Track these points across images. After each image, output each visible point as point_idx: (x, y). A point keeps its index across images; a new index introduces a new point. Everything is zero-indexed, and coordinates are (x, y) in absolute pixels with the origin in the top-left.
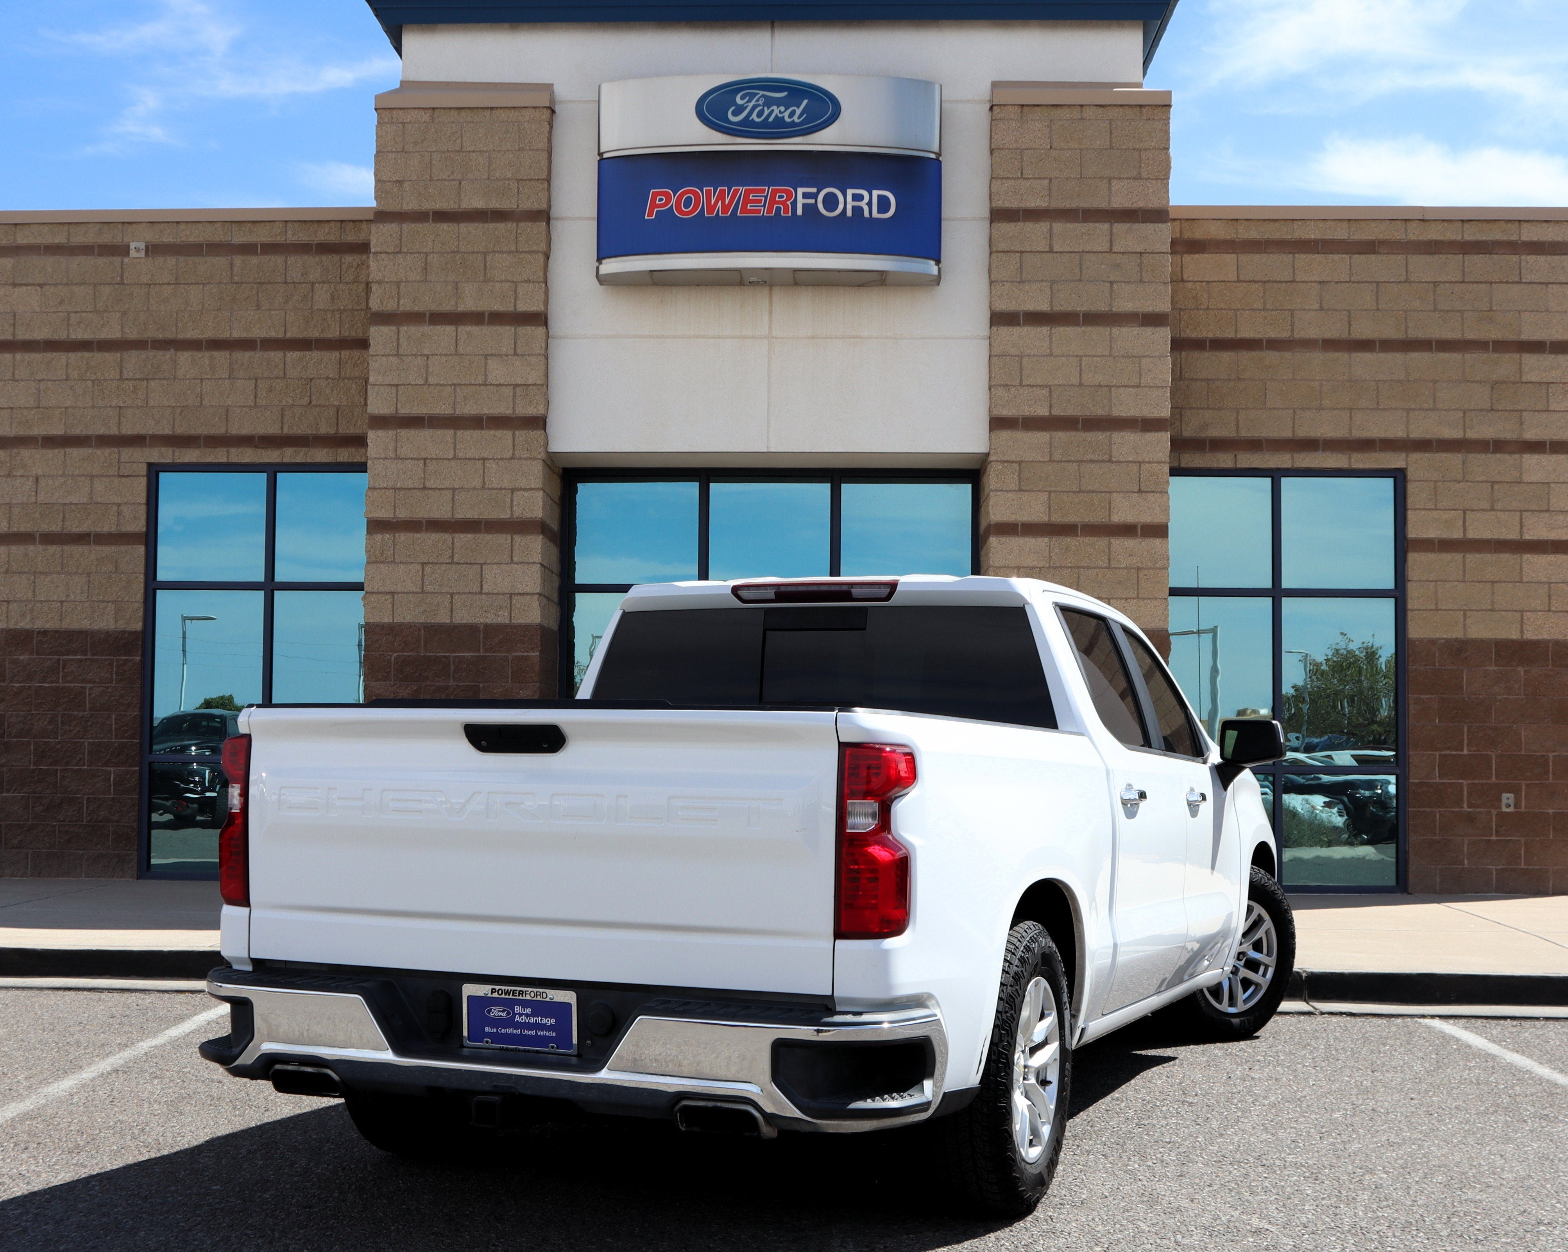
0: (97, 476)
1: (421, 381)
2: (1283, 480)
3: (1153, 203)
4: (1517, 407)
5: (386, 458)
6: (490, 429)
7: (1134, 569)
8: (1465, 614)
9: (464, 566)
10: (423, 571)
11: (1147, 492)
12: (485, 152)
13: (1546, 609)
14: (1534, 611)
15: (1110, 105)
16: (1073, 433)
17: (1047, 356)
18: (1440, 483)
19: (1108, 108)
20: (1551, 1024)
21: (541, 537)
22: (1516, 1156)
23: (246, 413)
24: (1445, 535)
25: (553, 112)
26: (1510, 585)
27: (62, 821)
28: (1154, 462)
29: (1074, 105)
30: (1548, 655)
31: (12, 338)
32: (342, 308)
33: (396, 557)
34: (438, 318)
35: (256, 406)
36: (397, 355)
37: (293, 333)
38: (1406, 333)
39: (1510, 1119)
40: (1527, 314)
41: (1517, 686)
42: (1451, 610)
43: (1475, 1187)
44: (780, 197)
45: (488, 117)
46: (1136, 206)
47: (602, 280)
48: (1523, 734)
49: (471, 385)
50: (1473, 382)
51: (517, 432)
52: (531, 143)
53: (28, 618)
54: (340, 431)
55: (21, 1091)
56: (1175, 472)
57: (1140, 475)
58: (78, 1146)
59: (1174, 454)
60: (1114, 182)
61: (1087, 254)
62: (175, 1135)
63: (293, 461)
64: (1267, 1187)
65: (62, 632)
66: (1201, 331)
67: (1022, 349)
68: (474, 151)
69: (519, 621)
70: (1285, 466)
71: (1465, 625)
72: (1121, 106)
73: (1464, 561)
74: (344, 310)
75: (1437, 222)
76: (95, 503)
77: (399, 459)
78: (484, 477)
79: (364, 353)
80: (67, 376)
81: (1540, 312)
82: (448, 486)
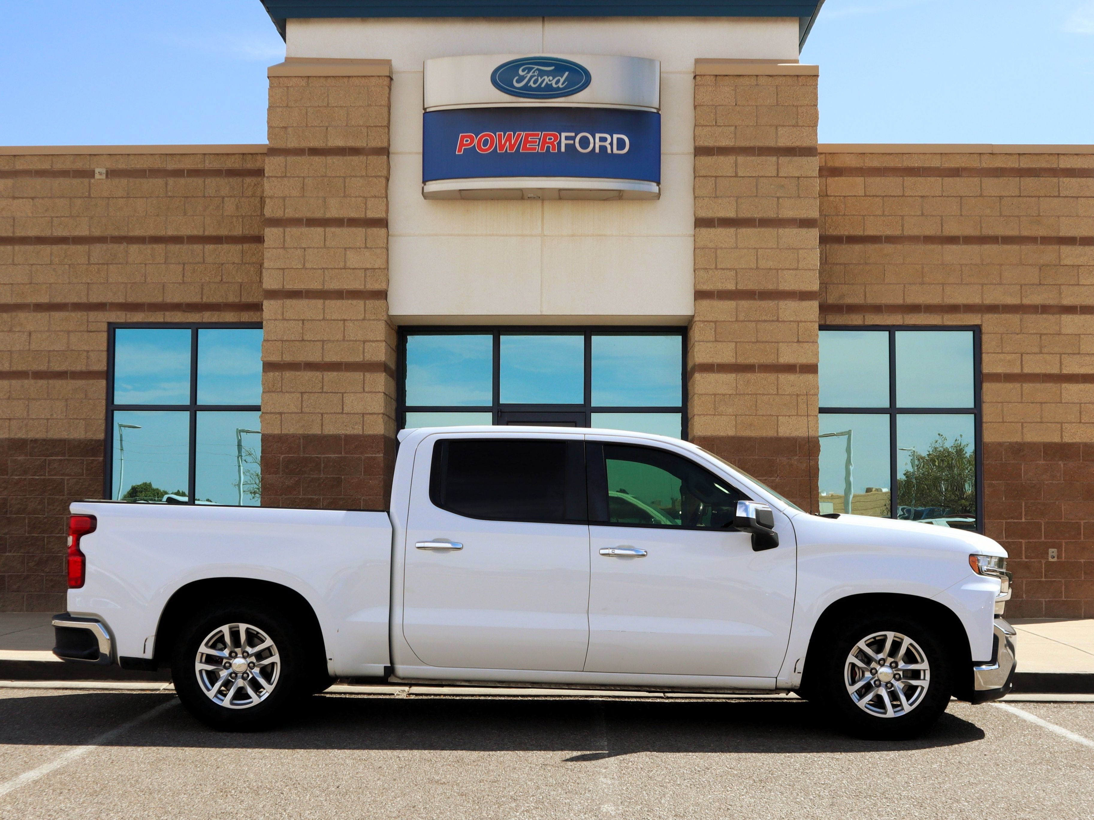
0: (72, 331)
1: (300, 266)
2: (897, 333)
3: (807, 143)
4: (1057, 282)
5: (276, 320)
6: (348, 299)
7: (794, 395)
8: (1022, 425)
9: (331, 394)
10: (302, 398)
11: (803, 342)
12: (344, 107)
13: (1078, 421)
14: (1070, 423)
15: (777, 75)
16: (752, 302)
17: (734, 248)
18: (1004, 335)
19: (775, 77)
20: (1080, 706)
21: (384, 374)
22: (1054, 791)
23: (177, 287)
24: (1008, 371)
25: (392, 79)
26: (1054, 405)
27: (48, 573)
28: (808, 321)
29: (752, 75)
30: (1080, 453)
31: (12, 235)
32: (243, 214)
33: (283, 388)
34: (312, 222)
35: (184, 282)
36: (284, 248)
37: (209, 232)
38: (981, 231)
39: (1050, 768)
40: (1064, 218)
41: (1058, 475)
42: (1013, 422)
43: (1026, 811)
44: (550, 139)
45: (346, 83)
46: (795, 145)
47: (426, 196)
48: (1063, 508)
49: (335, 268)
50: (1028, 265)
51: (367, 301)
52: (377, 101)
53: (24, 430)
54: (243, 300)
56: (823, 328)
57: (798, 330)
58: (95, 791)
59: (821, 315)
60: (780, 129)
61: (761, 178)
62: (160, 784)
63: (209, 321)
64: (889, 811)
65: (48, 441)
66: (840, 230)
67: (717, 244)
68: (336, 107)
69: (369, 433)
70: (898, 323)
71: (1022, 433)
72: (784, 76)
73: (1022, 389)
74: (245, 216)
75: (1002, 155)
76: (71, 350)
77: (285, 320)
78: (344, 333)
79: (260, 246)
80: (51, 261)
81: (1073, 217)
82: (319, 339)
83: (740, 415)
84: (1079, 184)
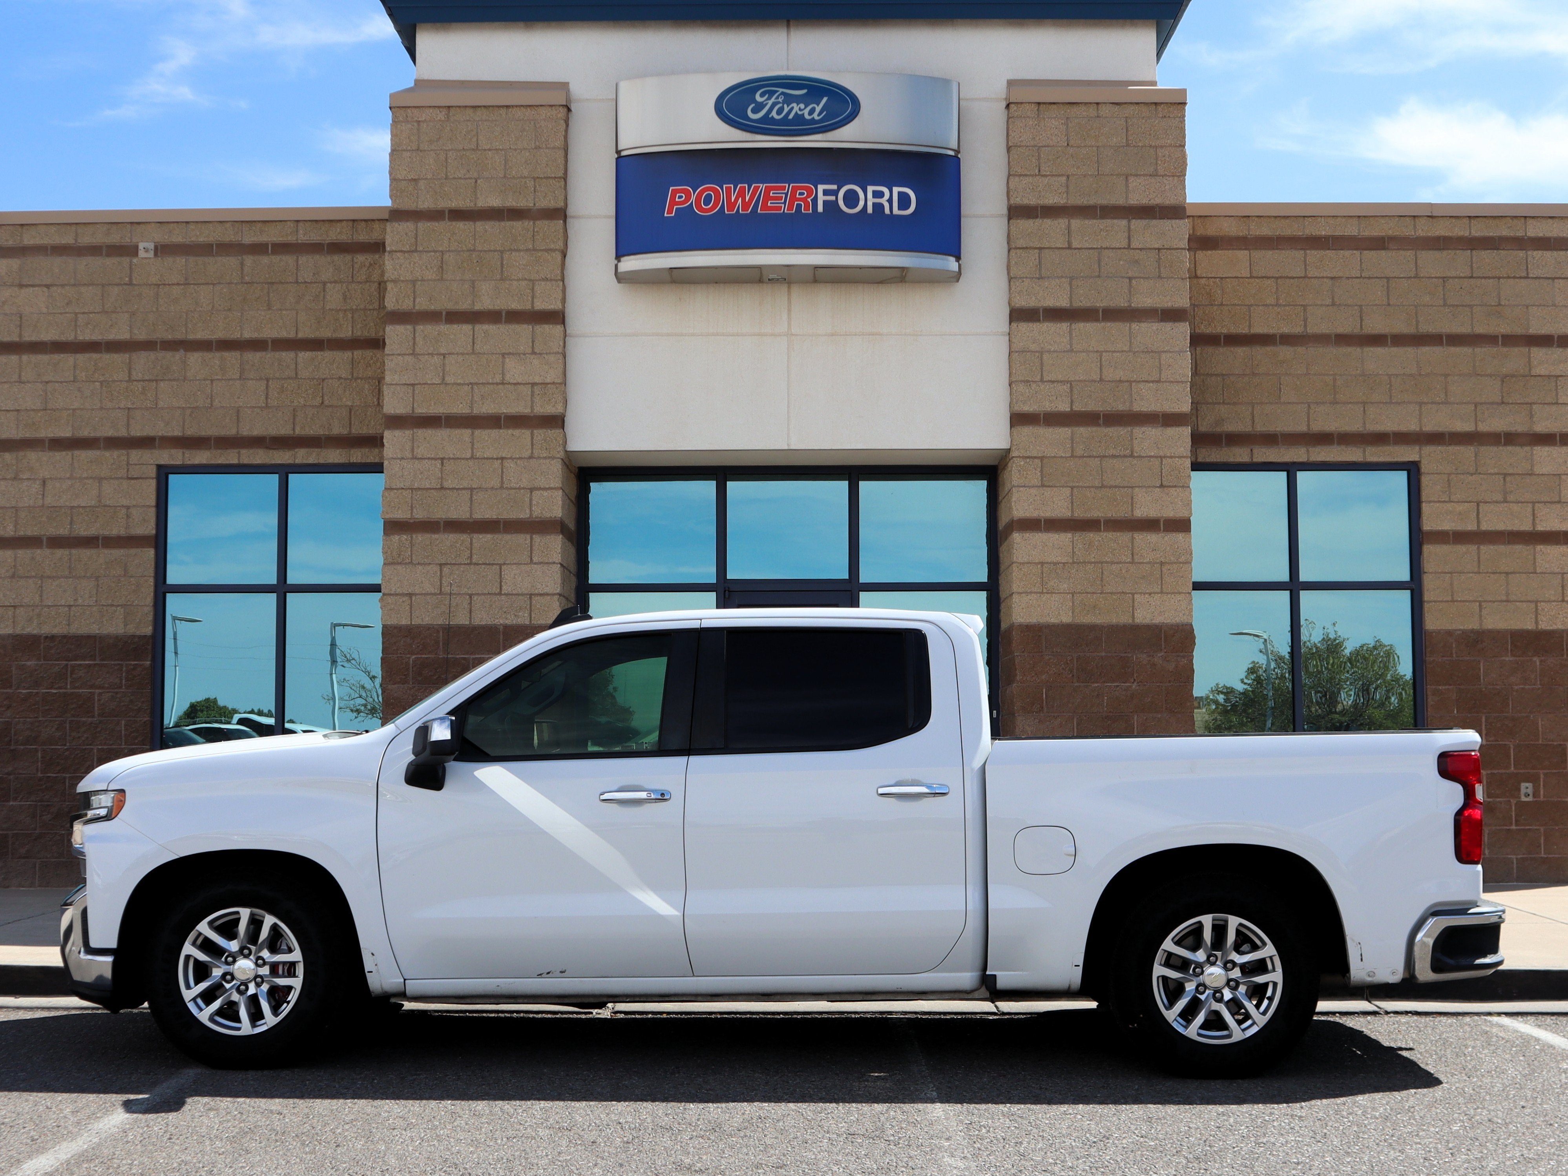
0: (105, 478)
1: (437, 381)
2: (1299, 474)
3: (1170, 200)
4: (1527, 400)
5: (403, 458)
6: (508, 427)
7: (1157, 563)
8: (1480, 606)
9: (483, 566)
10: (441, 572)
11: (1170, 487)
12: (501, 150)
13: (1560, 599)
14: (1549, 601)
15: (1126, 103)
16: (1094, 429)
17: (1068, 351)
18: (1453, 476)
19: (1124, 105)
21: (561, 536)
23: (258, 413)
24: (1460, 527)
25: (569, 110)
26: (1524, 576)
28: (1177, 457)
29: (1090, 103)
30: (1563, 645)
31: (18, 340)
32: (354, 307)
33: (414, 558)
34: (454, 317)
35: (267, 407)
36: (414, 354)
37: (305, 333)
38: (1417, 328)
40: (1535, 308)
41: (1533, 676)
42: (1467, 601)
44: (800, 194)
45: (503, 116)
46: (1153, 202)
47: (620, 278)
48: (1540, 724)
49: (488, 383)
50: (1485, 375)
51: (535, 431)
52: (548, 141)
53: (35, 623)
54: (353, 431)
55: (70, 1128)
56: (1197, 466)
57: (1162, 469)
59: (1194, 449)
60: (1131, 179)
61: (1106, 250)
63: (305, 462)
65: (70, 637)
66: (1215, 326)
67: (1042, 345)
68: (489, 150)
69: (539, 622)
70: (1301, 460)
71: (1481, 616)
72: (1137, 103)
73: (1479, 554)
74: (357, 309)
75: (1445, 218)
76: (104, 506)
77: (416, 458)
78: (502, 477)
79: (378, 353)
80: (75, 377)
81: (1547, 306)
82: (466, 485)
83: (1079, 593)
84: (1555, 259)
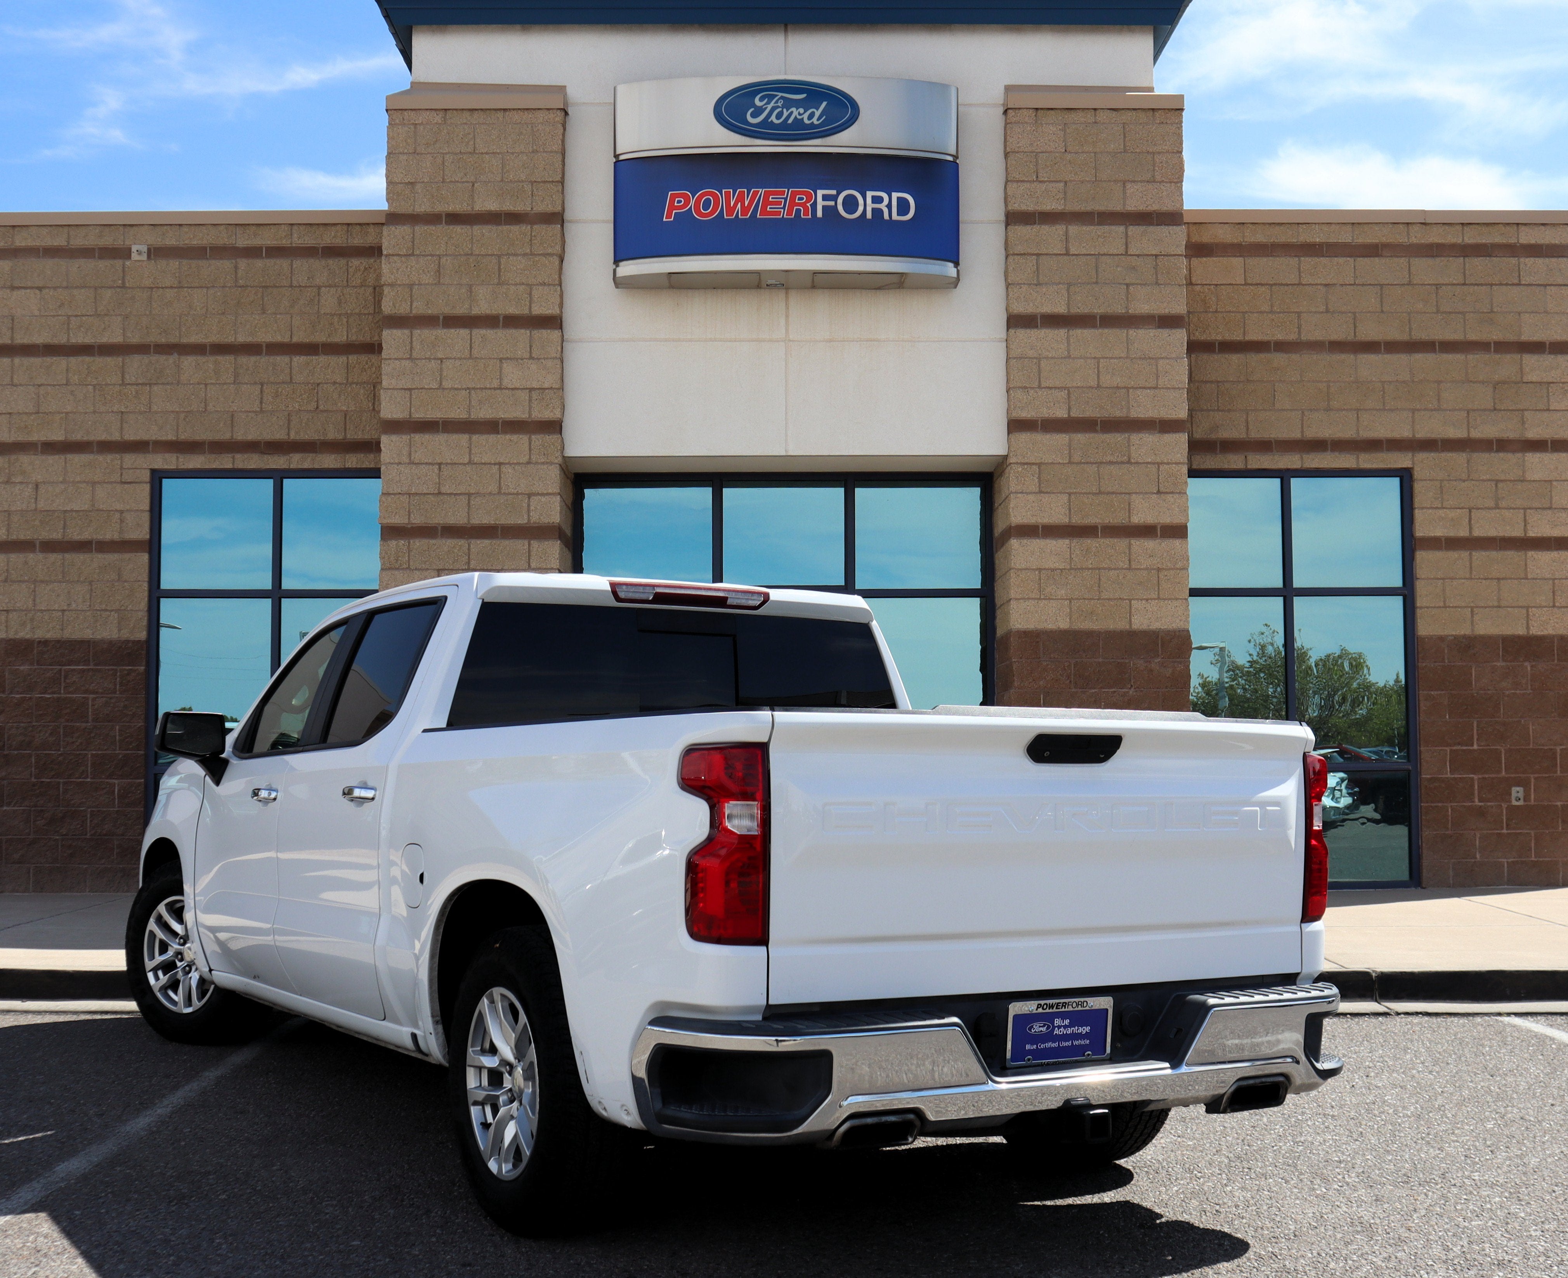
0: (99, 482)
1: (435, 385)
2: (1293, 480)
3: (1167, 206)
4: (1519, 406)
5: (400, 463)
6: (505, 433)
7: (1154, 569)
8: (1472, 611)
11: (1167, 493)
12: (498, 154)
13: (1551, 604)
14: (1540, 607)
15: (1123, 109)
16: (1092, 435)
17: (1065, 358)
18: (1445, 482)
19: (1121, 111)
21: (559, 542)
23: (252, 418)
24: (1452, 534)
25: (566, 113)
26: (1516, 582)
27: (64, 834)
28: (1173, 463)
29: (1088, 109)
30: (1554, 650)
31: (11, 342)
32: (349, 312)
33: (411, 562)
34: (452, 321)
35: (262, 411)
36: (411, 358)
37: (299, 337)
38: (1410, 335)
40: (1527, 315)
41: (1524, 681)
42: (1459, 607)
44: (800, 199)
45: (501, 119)
46: (1150, 208)
47: (618, 282)
48: (1531, 728)
49: (486, 388)
50: (1476, 382)
51: (533, 436)
52: (545, 145)
53: (29, 626)
54: (348, 436)
56: (1194, 473)
57: (1159, 476)
59: (1191, 455)
60: (1128, 185)
61: (1104, 257)
63: (300, 467)
65: (63, 642)
66: (1210, 333)
67: (1040, 352)
68: (486, 153)
70: (1295, 467)
71: (1472, 621)
72: (1134, 109)
73: (1471, 558)
74: (351, 314)
75: (1438, 226)
76: (97, 510)
77: (413, 463)
78: (500, 482)
79: (374, 358)
80: (68, 380)
81: (1539, 313)
82: (463, 491)
83: (1077, 599)
84: (1547, 266)
